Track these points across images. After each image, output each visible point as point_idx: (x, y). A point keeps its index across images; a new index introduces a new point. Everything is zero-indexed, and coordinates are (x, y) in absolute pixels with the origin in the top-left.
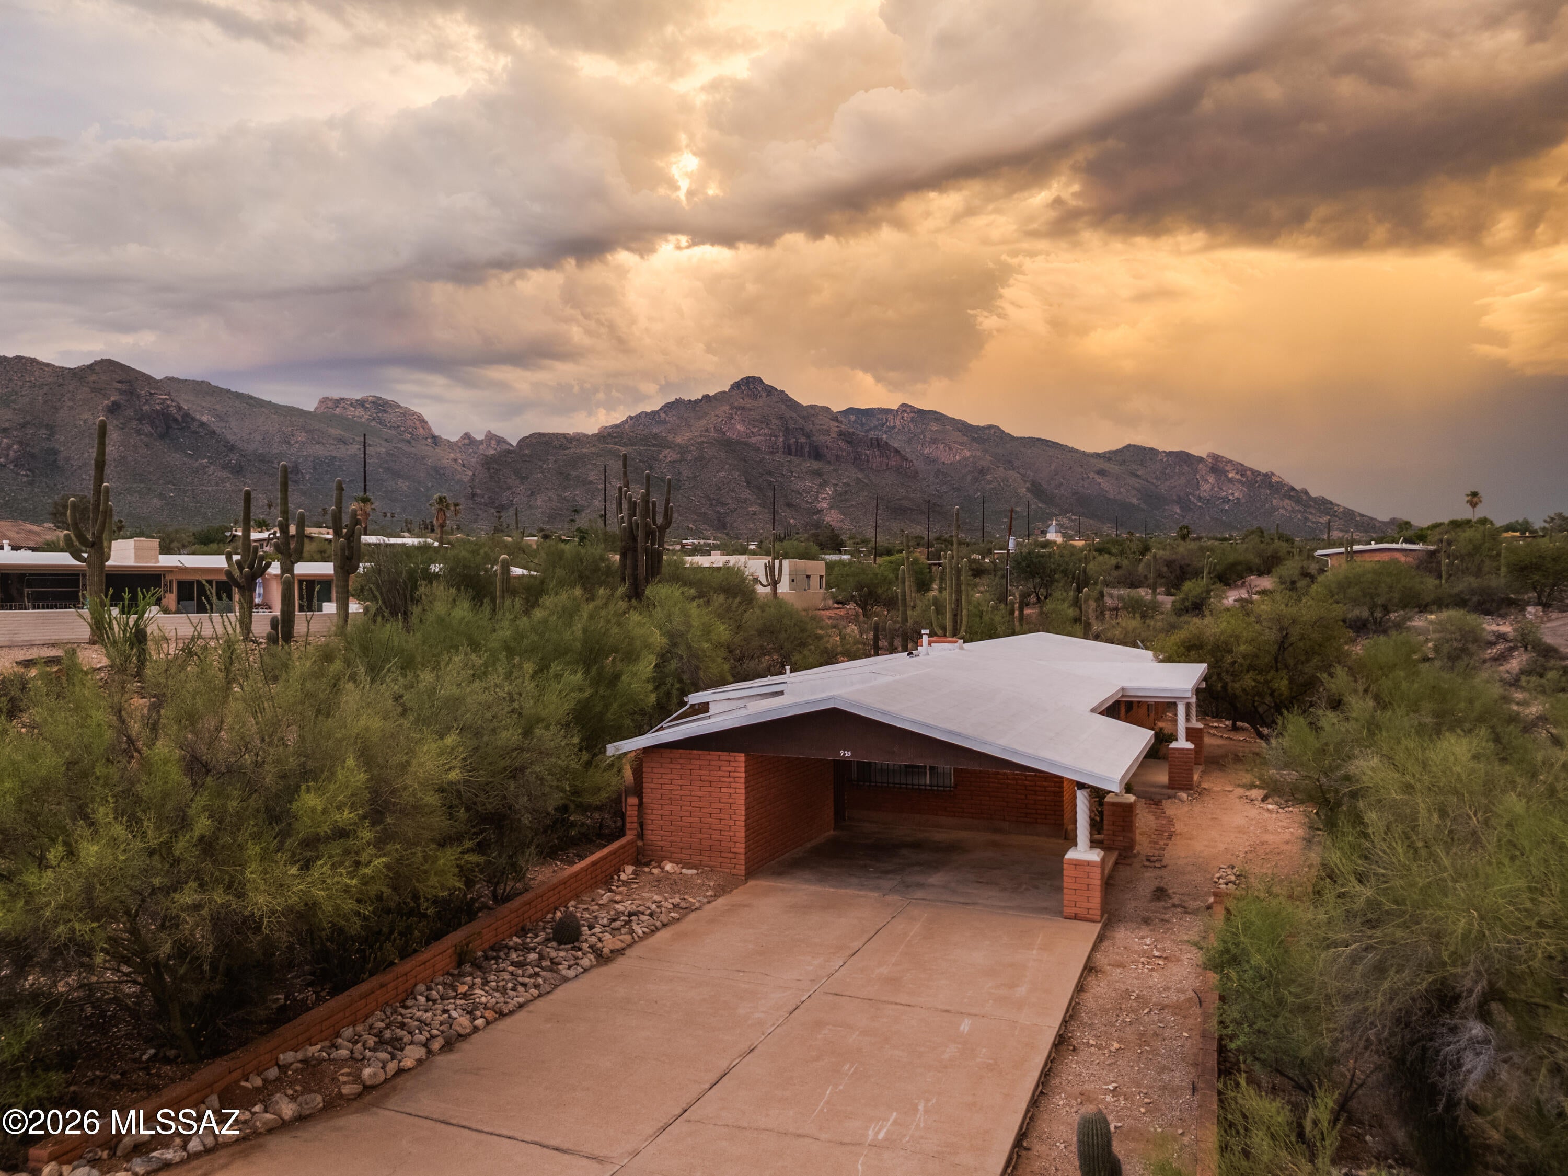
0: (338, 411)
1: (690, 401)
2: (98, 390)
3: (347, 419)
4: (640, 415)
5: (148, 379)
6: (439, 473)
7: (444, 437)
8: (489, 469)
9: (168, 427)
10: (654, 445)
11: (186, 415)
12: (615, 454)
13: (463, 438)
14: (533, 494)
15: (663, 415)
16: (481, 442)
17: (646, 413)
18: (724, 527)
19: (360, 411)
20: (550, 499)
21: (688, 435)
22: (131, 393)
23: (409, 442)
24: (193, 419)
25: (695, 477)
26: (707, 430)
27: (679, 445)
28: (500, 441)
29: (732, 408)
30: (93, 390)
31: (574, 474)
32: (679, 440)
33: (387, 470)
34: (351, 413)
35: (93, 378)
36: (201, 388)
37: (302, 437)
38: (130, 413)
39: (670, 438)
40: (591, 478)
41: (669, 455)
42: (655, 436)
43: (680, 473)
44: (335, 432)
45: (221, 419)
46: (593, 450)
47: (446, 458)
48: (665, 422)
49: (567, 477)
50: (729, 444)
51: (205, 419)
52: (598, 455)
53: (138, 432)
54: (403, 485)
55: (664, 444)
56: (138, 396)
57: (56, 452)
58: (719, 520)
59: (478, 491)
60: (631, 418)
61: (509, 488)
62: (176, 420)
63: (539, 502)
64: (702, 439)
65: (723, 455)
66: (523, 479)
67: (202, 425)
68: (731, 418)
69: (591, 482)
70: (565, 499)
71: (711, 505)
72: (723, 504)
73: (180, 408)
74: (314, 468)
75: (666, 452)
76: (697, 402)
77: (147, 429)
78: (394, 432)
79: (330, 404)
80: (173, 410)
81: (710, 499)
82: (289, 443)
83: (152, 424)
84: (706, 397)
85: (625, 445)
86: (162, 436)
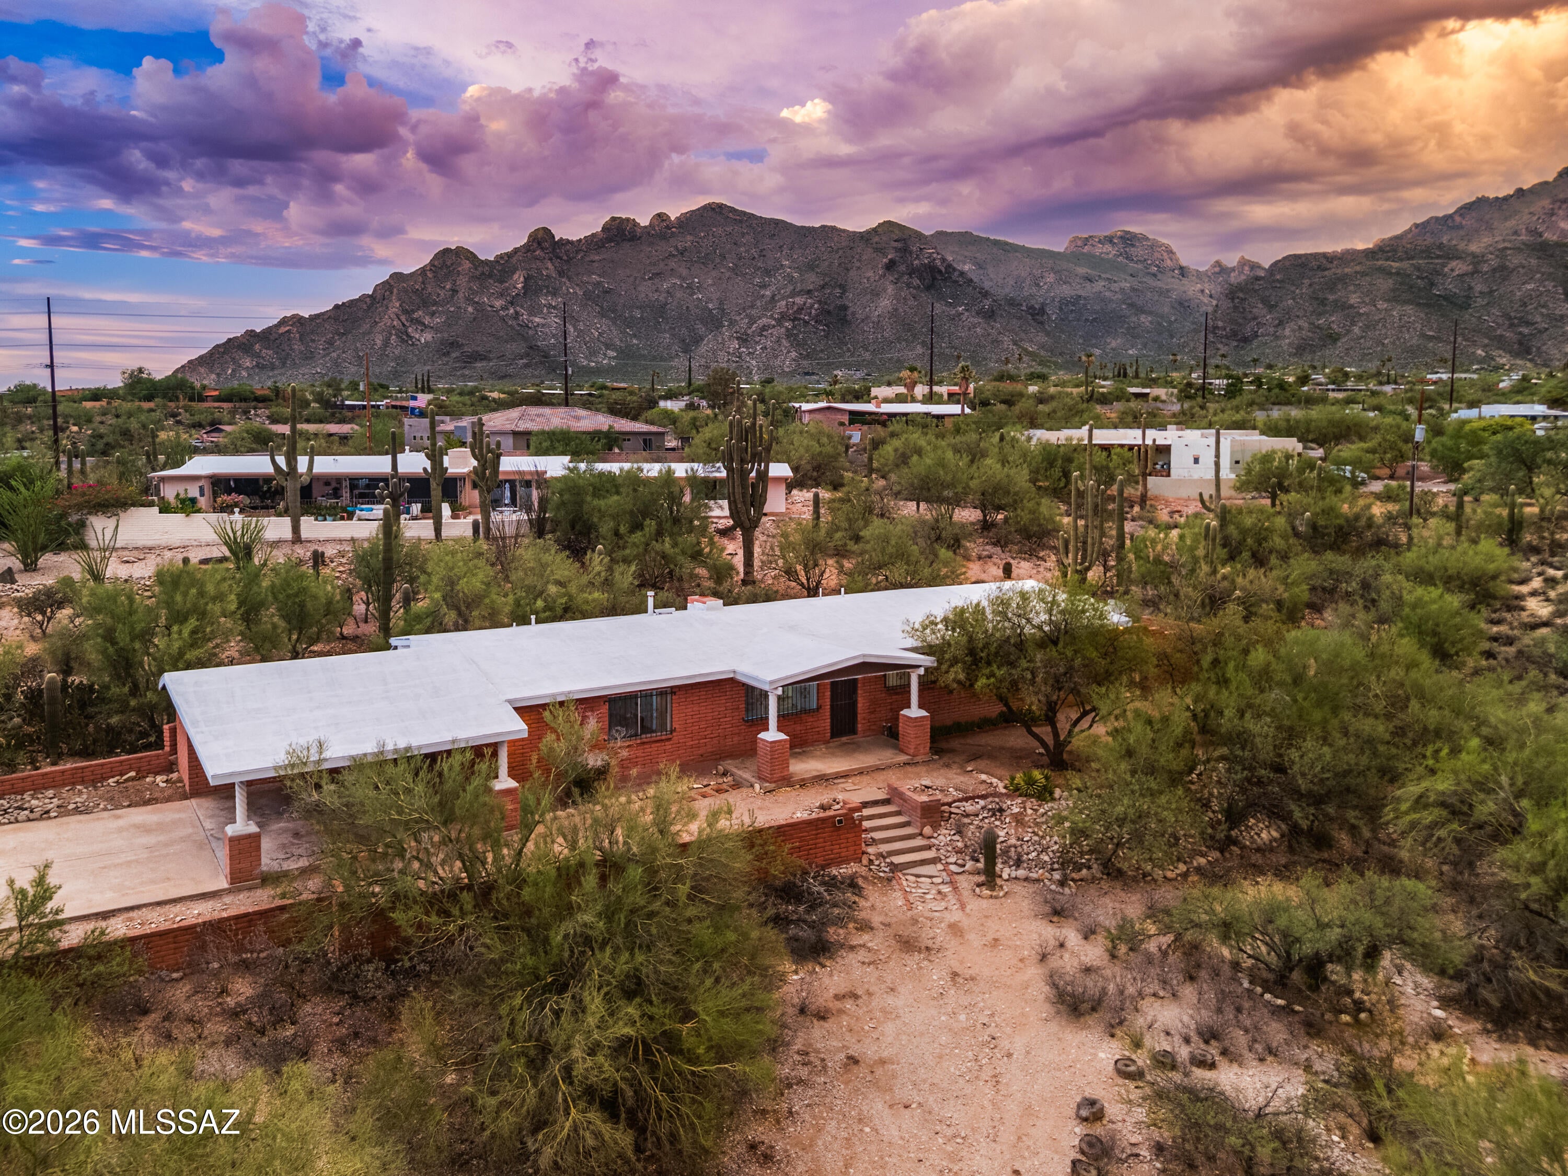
0: (1086, 249)
1: (1497, 198)
2: (880, 250)
3: (1094, 256)
4: (1428, 222)
5: (919, 235)
6: (1183, 305)
7: (1192, 267)
8: (1233, 299)
9: (934, 279)
10: (1438, 257)
11: (949, 266)
12: (1387, 273)
13: (1213, 266)
14: (1281, 323)
15: (1458, 219)
16: (1233, 269)
17: (1437, 218)
18: (1528, 352)
19: (1108, 248)
20: (1300, 328)
21: (1486, 240)
22: (905, 250)
23: (1154, 275)
24: (954, 269)
25: (1491, 292)
26: (1516, 233)
27: (1474, 255)
28: (1254, 266)
29: (1554, 202)
30: (876, 250)
31: (1331, 297)
32: (1474, 248)
33: (1132, 305)
34: (1099, 250)
35: (876, 239)
36: (965, 239)
37: (1050, 278)
38: (903, 268)
39: (1462, 246)
40: (1352, 301)
41: (1459, 267)
42: (1441, 246)
43: (1470, 288)
44: (1082, 271)
45: (980, 266)
46: (1358, 268)
47: (1192, 289)
48: (1460, 227)
49: (1323, 302)
50: (1543, 249)
51: (966, 268)
52: (1364, 274)
53: (909, 285)
54: (1145, 320)
55: (1451, 254)
56: (911, 253)
57: (845, 308)
58: (1520, 343)
59: (1220, 324)
60: (1417, 226)
61: (1255, 318)
62: (940, 272)
63: (1287, 332)
64: (1507, 245)
65: (1534, 262)
66: (1271, 308)
67: (962, 274)
68: (1552, 215)
69: (1352, 306)
70: (1318, 327)
71: (1512, 325)
72: (1528, 324)
73: (943, 260)
74: (1061, 309)
75: (1453, 264)
76: (1506, 199)
77: (916, 282)
78: (1140, 266)
79: (1079, 243)
80: (938, 263)
81: (1510, 318)
82: (1038, 285)
83: (921, 278)
84: (1520, 192)
85: (1401, 260)
86: (928, 288)
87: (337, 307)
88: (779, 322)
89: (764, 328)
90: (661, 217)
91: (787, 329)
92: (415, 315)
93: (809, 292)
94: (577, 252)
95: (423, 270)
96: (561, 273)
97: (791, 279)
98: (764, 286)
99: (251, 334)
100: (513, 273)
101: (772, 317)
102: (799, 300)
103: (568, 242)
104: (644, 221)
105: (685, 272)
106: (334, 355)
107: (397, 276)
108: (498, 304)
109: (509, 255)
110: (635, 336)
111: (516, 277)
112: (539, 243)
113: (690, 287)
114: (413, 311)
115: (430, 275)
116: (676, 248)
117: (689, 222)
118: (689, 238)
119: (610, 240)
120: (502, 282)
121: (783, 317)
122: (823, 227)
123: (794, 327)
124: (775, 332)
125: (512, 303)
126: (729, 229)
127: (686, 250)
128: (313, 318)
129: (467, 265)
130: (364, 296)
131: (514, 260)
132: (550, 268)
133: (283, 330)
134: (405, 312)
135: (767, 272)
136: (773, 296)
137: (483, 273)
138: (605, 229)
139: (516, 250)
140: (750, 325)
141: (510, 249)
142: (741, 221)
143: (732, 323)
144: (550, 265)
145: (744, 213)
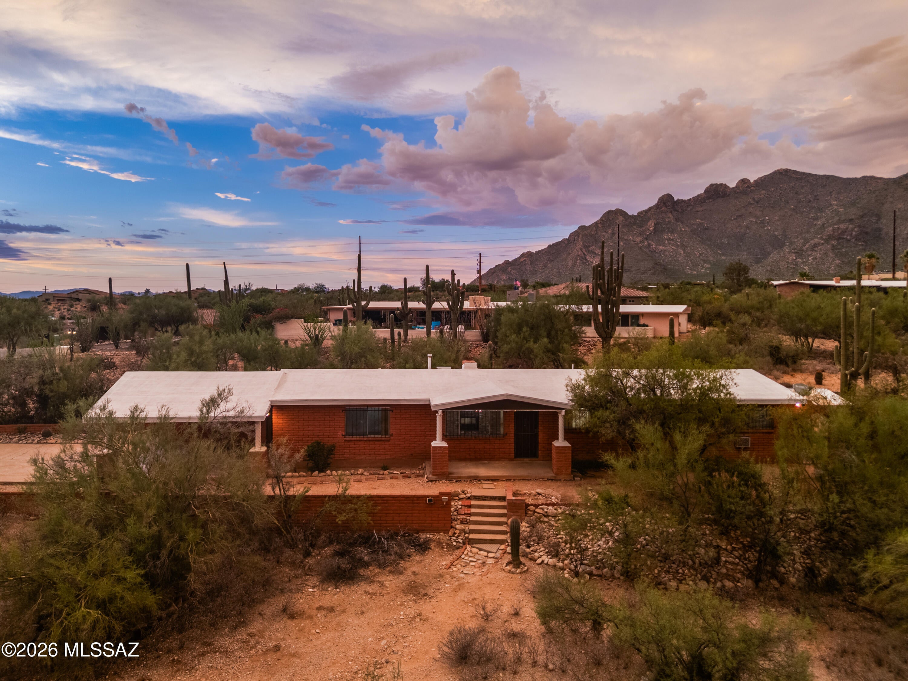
87: (550, 246)
88: (827, 241)
89: (815, 246)
90: (744, 181)
91: (833, 246)
92: (591, 249)
93: (851, 220)
94: (688, 207)
95: (596, 224)
96: (677, 220)
97: (837, 213)
98: (817, 219)
99: (507, 262)
100: (648, 221)
101: (821, 238)
102: (843, 226)
103: (682, 201)
104: (732, 185)
105: (759, 213)
106: (547, 272)
107: (582, 228)
108: (638, 239)
109: (646, 212)
110: (723, 254)
111: (649, 223)
112: (664, 203)
113: (762, 222)
114: (590, 246)
115: (600, 225)
116: (754, 199)
117: (762, 182)
118: (763, 192)
119: (709, 198)
120: (641, 227)
121: (830, 237)
122: (864, 177)
123: (839, 244)
124: (823, 247)
125: (646, 239)
126: (792, 184)
127: (760, 199)
128: (538, 252)
129: (621, 218)
130: (564, 240)
131: (649, 214)
132: (670, 217)
133: (522, 260)
134: (585, 247)
135: (820, 210)
136: (823, 225)
137: (630, 223)
138: (707, 191)
139: (650, 208)
140: (804, 244)
141: (646, 208)
142: (801, 179)
143: (791, 243)
144: (670, 215)
145: (804, 173)
